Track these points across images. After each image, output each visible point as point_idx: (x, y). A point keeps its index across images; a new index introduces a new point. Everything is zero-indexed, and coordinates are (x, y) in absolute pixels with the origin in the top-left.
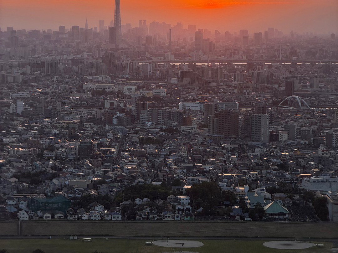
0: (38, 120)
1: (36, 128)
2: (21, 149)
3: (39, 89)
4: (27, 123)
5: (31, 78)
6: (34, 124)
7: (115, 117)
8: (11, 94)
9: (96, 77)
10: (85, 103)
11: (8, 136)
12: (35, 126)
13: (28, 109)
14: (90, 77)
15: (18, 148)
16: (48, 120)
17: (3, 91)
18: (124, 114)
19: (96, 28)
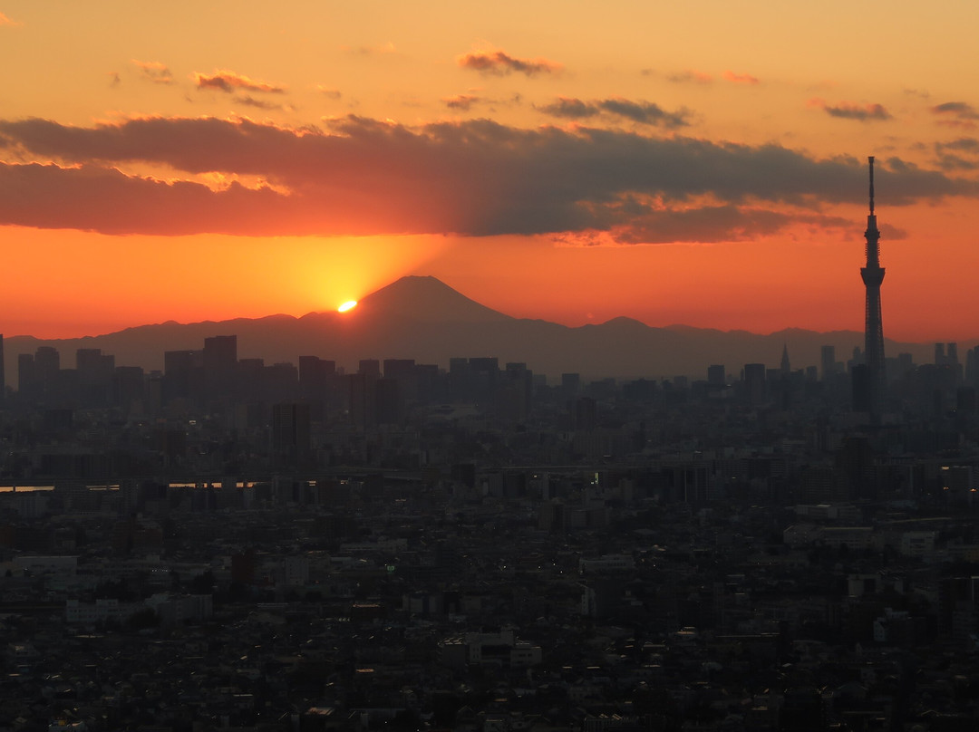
0: (661, 635)
1: (657, 655)
2: (616, 717)
3: (660, 546)
4: (630, 643)
5: (635, 514)
6: (648, 645)
7: (881, 623)
8: (581, 560)
9: (821, 509)
10: (792, 582)
11: (579, 681)
12: (655, 650)
13: (633, 604)
14: (802, 509)
15: (610, 715)
16: (688, 633)
17: (559, 553)
18: (905, 613)
19: (812, 370)
